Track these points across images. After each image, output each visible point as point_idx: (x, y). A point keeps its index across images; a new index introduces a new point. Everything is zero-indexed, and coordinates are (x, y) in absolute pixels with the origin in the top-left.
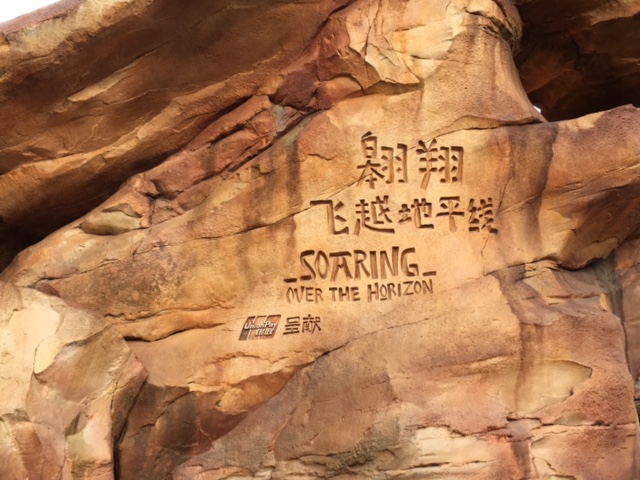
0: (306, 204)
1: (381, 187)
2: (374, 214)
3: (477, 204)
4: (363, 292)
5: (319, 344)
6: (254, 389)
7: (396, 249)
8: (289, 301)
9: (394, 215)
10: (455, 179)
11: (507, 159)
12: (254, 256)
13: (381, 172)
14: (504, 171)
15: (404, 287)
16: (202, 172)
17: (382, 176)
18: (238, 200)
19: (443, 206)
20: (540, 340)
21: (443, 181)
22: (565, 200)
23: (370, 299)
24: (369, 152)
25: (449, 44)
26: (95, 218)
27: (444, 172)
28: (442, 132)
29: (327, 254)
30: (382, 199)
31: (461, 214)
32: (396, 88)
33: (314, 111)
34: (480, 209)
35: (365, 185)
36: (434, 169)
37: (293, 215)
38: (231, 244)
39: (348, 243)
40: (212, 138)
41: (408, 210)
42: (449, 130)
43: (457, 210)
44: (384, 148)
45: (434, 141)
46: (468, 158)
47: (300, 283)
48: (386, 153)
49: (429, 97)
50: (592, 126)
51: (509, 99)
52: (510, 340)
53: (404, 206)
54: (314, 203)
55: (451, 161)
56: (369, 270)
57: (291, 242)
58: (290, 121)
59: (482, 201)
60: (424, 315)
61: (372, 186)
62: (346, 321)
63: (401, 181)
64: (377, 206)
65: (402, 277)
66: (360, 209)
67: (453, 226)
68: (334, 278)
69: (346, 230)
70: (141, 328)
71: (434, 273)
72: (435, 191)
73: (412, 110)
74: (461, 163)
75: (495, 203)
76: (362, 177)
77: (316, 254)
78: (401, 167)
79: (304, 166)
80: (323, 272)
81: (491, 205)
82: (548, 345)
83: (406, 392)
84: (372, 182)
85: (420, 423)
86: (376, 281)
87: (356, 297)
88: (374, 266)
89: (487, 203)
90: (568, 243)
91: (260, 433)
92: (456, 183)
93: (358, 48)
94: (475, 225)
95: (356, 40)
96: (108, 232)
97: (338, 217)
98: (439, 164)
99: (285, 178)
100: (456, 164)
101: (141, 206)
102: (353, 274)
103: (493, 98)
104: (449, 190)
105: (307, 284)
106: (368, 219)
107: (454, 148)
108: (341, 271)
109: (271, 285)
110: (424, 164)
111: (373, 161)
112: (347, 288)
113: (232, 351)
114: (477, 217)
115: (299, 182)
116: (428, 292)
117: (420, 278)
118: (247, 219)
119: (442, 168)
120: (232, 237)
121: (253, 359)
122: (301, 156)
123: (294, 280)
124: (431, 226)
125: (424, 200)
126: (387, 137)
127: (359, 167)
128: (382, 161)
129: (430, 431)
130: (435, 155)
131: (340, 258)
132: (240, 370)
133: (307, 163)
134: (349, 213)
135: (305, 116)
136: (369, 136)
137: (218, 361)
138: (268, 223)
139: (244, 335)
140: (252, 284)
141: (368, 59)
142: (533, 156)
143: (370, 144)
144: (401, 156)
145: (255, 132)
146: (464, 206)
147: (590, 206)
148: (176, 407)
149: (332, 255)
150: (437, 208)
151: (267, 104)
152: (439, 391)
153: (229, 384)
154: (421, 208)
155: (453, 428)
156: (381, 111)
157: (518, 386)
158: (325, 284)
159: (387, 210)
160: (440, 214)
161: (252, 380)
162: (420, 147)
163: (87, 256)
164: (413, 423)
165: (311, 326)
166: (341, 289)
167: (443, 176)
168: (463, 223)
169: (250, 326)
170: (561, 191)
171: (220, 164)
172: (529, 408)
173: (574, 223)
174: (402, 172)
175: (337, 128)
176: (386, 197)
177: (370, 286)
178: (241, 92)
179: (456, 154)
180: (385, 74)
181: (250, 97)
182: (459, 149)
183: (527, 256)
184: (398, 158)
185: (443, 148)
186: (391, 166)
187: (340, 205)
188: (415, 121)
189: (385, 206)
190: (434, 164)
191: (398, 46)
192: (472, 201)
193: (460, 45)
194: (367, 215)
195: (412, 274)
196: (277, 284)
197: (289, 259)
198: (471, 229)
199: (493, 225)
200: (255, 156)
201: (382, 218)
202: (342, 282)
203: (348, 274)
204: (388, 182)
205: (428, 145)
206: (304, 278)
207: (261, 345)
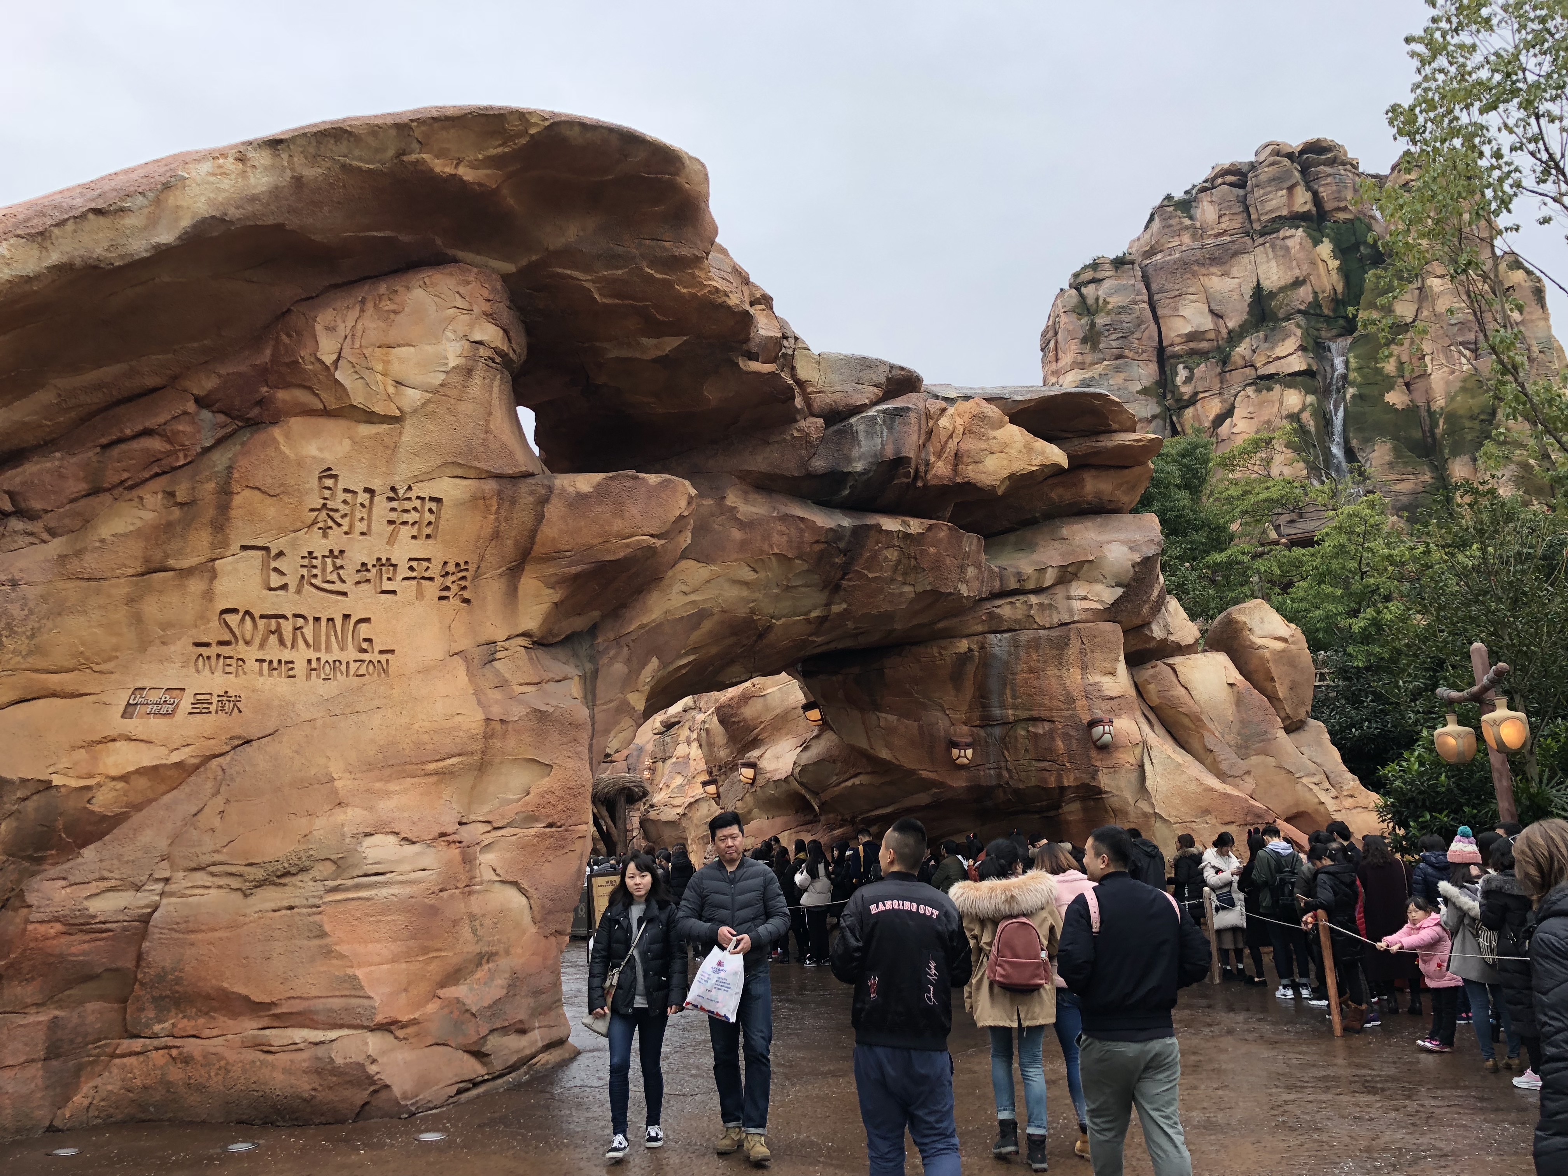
0: (235, 547)
1: (336, 539)
2: (324, 570)
4: (300, 667)
5: (238, 731)
6: (142, 783)
7: (346, 617)
8: (198, 671)
9: (347, 574)
10: (428, 536)
11: (492, 517)
12: (151, 608)
13: (339, 520)
14: (488, 531)
15: (353, 666)
16: (82, 486)
17: (339, 525)
18: (138, 533)
19: (411, 568)
20: (504, 736)
21: (414, 537)
22: (550, 570)
23: (308, 677)
24: (327, 493)
25: (442, 376)
27: (416, 526)
28: (420, 478)
29: (257, 616)
30: (336, 553)
31: (431, 579)
32: (371, 417)
33: (254, 425)
34: (453, 574)
35: (316, 533)
36: (405, 523)
37: (214, 560)
38: (121, 589)
39: (285, 603)
40: (104, 441)
41: (368, 570)
42: (428, 477)
43: (427, 574)
44: (346, 490)
45: (410, 488)
46: (447, 513)
47: (214, 650)
48: (348, 497)
49: (409, 434)
50: (591, 490)
51: (503, 446)
52: (473, 738)
53: (364, 564)
54: (244, 548)
55: (427, 514)
56: (310, 641)
57: (209, 595)
58: (221, 433)
59: (458, 565)
60: (376, 703)
61: (325, 535)
62: (276, 703)
63: (362, 534)
64: (329, 561)
65: (351, 654)
66: (306, 562)
67: (420, 595)
68: (262, 646)
69: (284, 587)
71: (392, 652)
72: (404, 549)
73: (387, 447)
74: (438, 518)
75: (472, 567)
76: (315, 522)
77: (241, 614)
78: (365, 516)
79: (237, 500)
80: (248, 638)
81: (466, 570)
82: (511, 743)
83: (354, 796)
84: (325, 531)
85: (368, 830)
86: (318, 655)
87: (291, 673)
88: (316, 636)
89: (463, 567)
90: (547, 619)
91: (150, 838)
92: (430, 541)
93: (329, 359)
94: (445, 594)
95: (326, 350)
97: (276, 570)
98: (413, 516)
99: (211, 512)
100: (432, 518)
102: (289, 644)
103: (485, 443)
104: (419, 549)
105: (225, 650)
106: (315, 576)
107: (432, 499)
108: (273, 639)
109: (172, 648)
110: (393, 516)
111: (330, 504)
112: (280, 661)
113: (113, 733)
114: (449, 584)
115: (228, 519)
116: (383, 675)
117: (374, 656)
118: (147, 560)
119: (416, 522)
120: (122, 580)
121: (142, 744)
122: (236, 488)
123: (207, 645)
124: (394, 592)
125: (388, 559)
126: (352, 478)
127: (312, 510)
128: (341, 507)
129: (378, 839)
130: (408, 505)
131: (273, 621)
132: (124, 758)
133: (241, 498)
134: (291, 565)
135: (241, 428)
136: (328, 473)
137: (92, 745)
138: (177, 567)
139: (128, 711)
140: (143, 646)
141: (338, 375)
142: (522, 516)
143: (329, 482)
144: (367, 503)
145: (169, 441)
146: (435, 570)
147: (576, 577)
148: (31, 804)
149: (262, 617)
150: (405, 572)
151: (191, 407)
152: (388, 794)
153: (108, 777)
154: (384, 568)
155: (403, 835)
156: (347, 443)
157: (473, 787)
158: (251, 654)
159: (342, 567)
160: (405, 579)
161: (141, 772)
162: (392, 495)
164: (361, 830)
165: (228, 706)
166: (271, 662)
167: (414, 532)
168: (432, 590)
169: (138, 700)
170: (547, 559)
171: (112, 478)
172: (482, 811)
173: (556, 596)
174: (365, 522)
175: (288, 457)
176: (342, 552)
177: (309, 661)
178: (151, 381)
179: (433, 505)
180: (358, 398)
181: (164, 387)
182: (438, 500)
183: (500, 634)
184: (362, 505)
185: (418, 498)
186: (353, 513)
187: (281, 554)
188: (390, 461)
189: (339, 562)
190: (406, 517)
191: (379, 367)
192: (445, 563)
193: (456, 379)
194: (315, 571)
195: (365, 651)
196: (182, 646)
197: (202, 617)
198: (441, 598)
199: (466, 594)
200: (164, 473)
201: (334, 577)
202: (273, 652)
203: (282, 642)
204: (346, 533)
205: (401, 492)
206: (221, 643)
207: (156, 726)
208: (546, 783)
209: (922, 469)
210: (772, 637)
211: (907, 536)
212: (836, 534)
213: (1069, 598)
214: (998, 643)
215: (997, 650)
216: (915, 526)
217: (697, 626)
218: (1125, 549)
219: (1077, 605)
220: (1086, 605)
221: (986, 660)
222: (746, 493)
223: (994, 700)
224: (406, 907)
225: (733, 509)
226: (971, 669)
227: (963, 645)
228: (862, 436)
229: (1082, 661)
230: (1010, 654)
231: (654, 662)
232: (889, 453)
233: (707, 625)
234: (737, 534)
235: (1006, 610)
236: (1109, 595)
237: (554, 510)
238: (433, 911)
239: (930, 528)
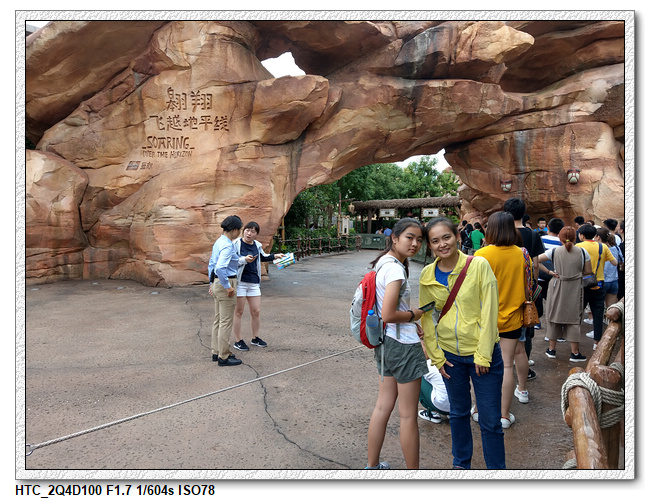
0: (148, 117)
1: (176, 112)
2: (174, 122)
3: (219, 118)
4: (169, 153)
5: (151, 174)
6: (130, 189)
7: (182, 137)
8: (143, 156)
9: (182, 123)
10: (208, 108)
11: (234, 99)
12: (131, 137)
13: (176, 105)
14: (233, 104)
15: (182, 153)
16: (108, 102)
17: (176, 107)
18: (121, 114)
19: (203, 120)
20: (226, 176)
21: (202, 109)
22: (263, 117)
23: (171, 157)
24: (171, 96)
25: (200, 49)
26: (68, 120)
27: (203, 105)
28: (202, 88)
29: (157, 138)
30: (177, 116)
31: (211, 123)
32: (181, 68)
33: (152, 75)
34: (221, 121)
35: (170, 110)
36: (198, 104)
37: (143, 121)
38: (122, 132)
39: (165, 134)
40: (111, 87)
41: (188, 121)
42: (205, 87)
43: (208, 122)
44: (177, 95)
45: (199, 92)
46: (214, 99)
47: (147, 149)
48: (178, 97)
49: (194, 72)
50: (271, 85)
51: (234, 72)
52: (211, 176)
53: (186, 119)
54: (151, 117)
55: (207, 100)
56: (172, 146)
57: (144, 133)
58: (142, 80)
59: (222, 117)
60: (186, 165)
61: (173, 111)
62: (161, 165)
63: (184, 109)
64: (175, 119)
65: (183, 149)
66: (169, 120)
67: (206, 129)
68: (159, 148)
69: (164, 129)
70: (91, 164)
71: (194, 148)
72: (199, 113)
73: (187, 78)
74: (211, 101)
75: (229, 118)
76: (169, 107)
77: (153, 138)
78: (184, 103)
79: (145, 101)
80: (155, 145)
83: (166, 194)
84: (172, 109)
85: (166, 204)
86: (174, 150)
87: (166, 156)
88: (174, 144)
89: (225, 118)
90: (265, 135)
91: (129, 204)
92: (209, 110)
93: (163, 50)
94: (218, 128)
95: (162, 45)
96: (75, 125)
97: (161, 123)
98: (202, 101)
99: (139, 106)
100: (209, 102)
101: (84, 116)
102: (166, 147)
103: (225, 72)
104: (205, 113)
105: (150, 150)
107: (208, 95)
108: (162, 145)
109: (138, 149)
110: (194, 102)
111: (173, 100)
112: (164, 152)
113: (123, 175)
114: (219, 124)
115: (144, 108)
116: (189, 156)
117: (188, 150)
118: (126, 123)
119: (203, 103)
120: (121, 130)
121: (129, 178)
122: (144, 97)
123: (145, 148)
124: (197, 128)
125: (194, 117)
126: (178, 90)
127: (167, 103)
128: (176, 100)
129: (169, 207)
130: (199, 98)
131: (162, 140)
132: (125, 182)
134: (165, 122)
135: (148, 77)
136: (170, 89)
137: (118, 178)
138: (134, 124)
139: (128, 168)
140: (131, 149)
141: (168, 55)
142: (246, 97)
143: (171, 93)
144: (184, 98)
145: (128, 85)
146: (212, 119)
148: (100, 194)
149: (159, 138)
150: (200, 121)
151: (132, 72)
153: (120, 187)
154: (192, 120)
155: (177, 206)
156: (175, 78)
158: (156, 150)
159: (179, 121)
160: (201, 123)
161: (128, 185)
162: (192, 95)
163: (66, 135)
164: (163, 204)
165: (150, 166)
166: (161, 153)
167: (203, 107)
168: (211, 127)
169: (130, 165)
170: (259, 113)
171: (115, 98)
172: (220, 200)
173: (268, 126)
174: (184, 105)
175: (157, 85)
177: (171, 152)
178: (123, 66)
179: (209, 97)
180: (176, 62)
181: (127, 67)
182: (210, 95)
185: (202, 95)
186: (180, 102)
187: (161, 118)
188: (189, 83)
189: (178, 119)
190: (199, 102)
191: (180, 50)
192: (217, 117)
193: (206, 49)
194: (172, 123)
195: (186, 148)
196: (140, 149)
197: (143, 139)
198: (215, 130)
199: (227, 128)
200: (129, 95)
201: (177, 124)
202: (162, 150)
203: (164, 147)
204: (179, 109)
205: (195, 93)
206: (149, 147)
207: (131, 173)
208: (250, 193)
209: (453, 56)
210: (392, 139)
211: (444, 89)
213: (568, 111)
214: (520, 136)
215: (520, 139)
216: (449, 83)
217: (353, 135)
218: (605, 82)
219: (572, 114)
220: (579, 114)
221: (514, 144)
222: (371, 77)
223: (520, 162)
224: (176, 228)
225: (362, 86)
226: (507, 148)
227: (501, 137)
229: (572, 142)
230: (527, 140)
231: (335, 150)
232: (431, 51)
233: (358, 135)
234: (364, 96)
235: (526, 120)
236: (591, 107)
237: (258, 94)
239: (456, 84)
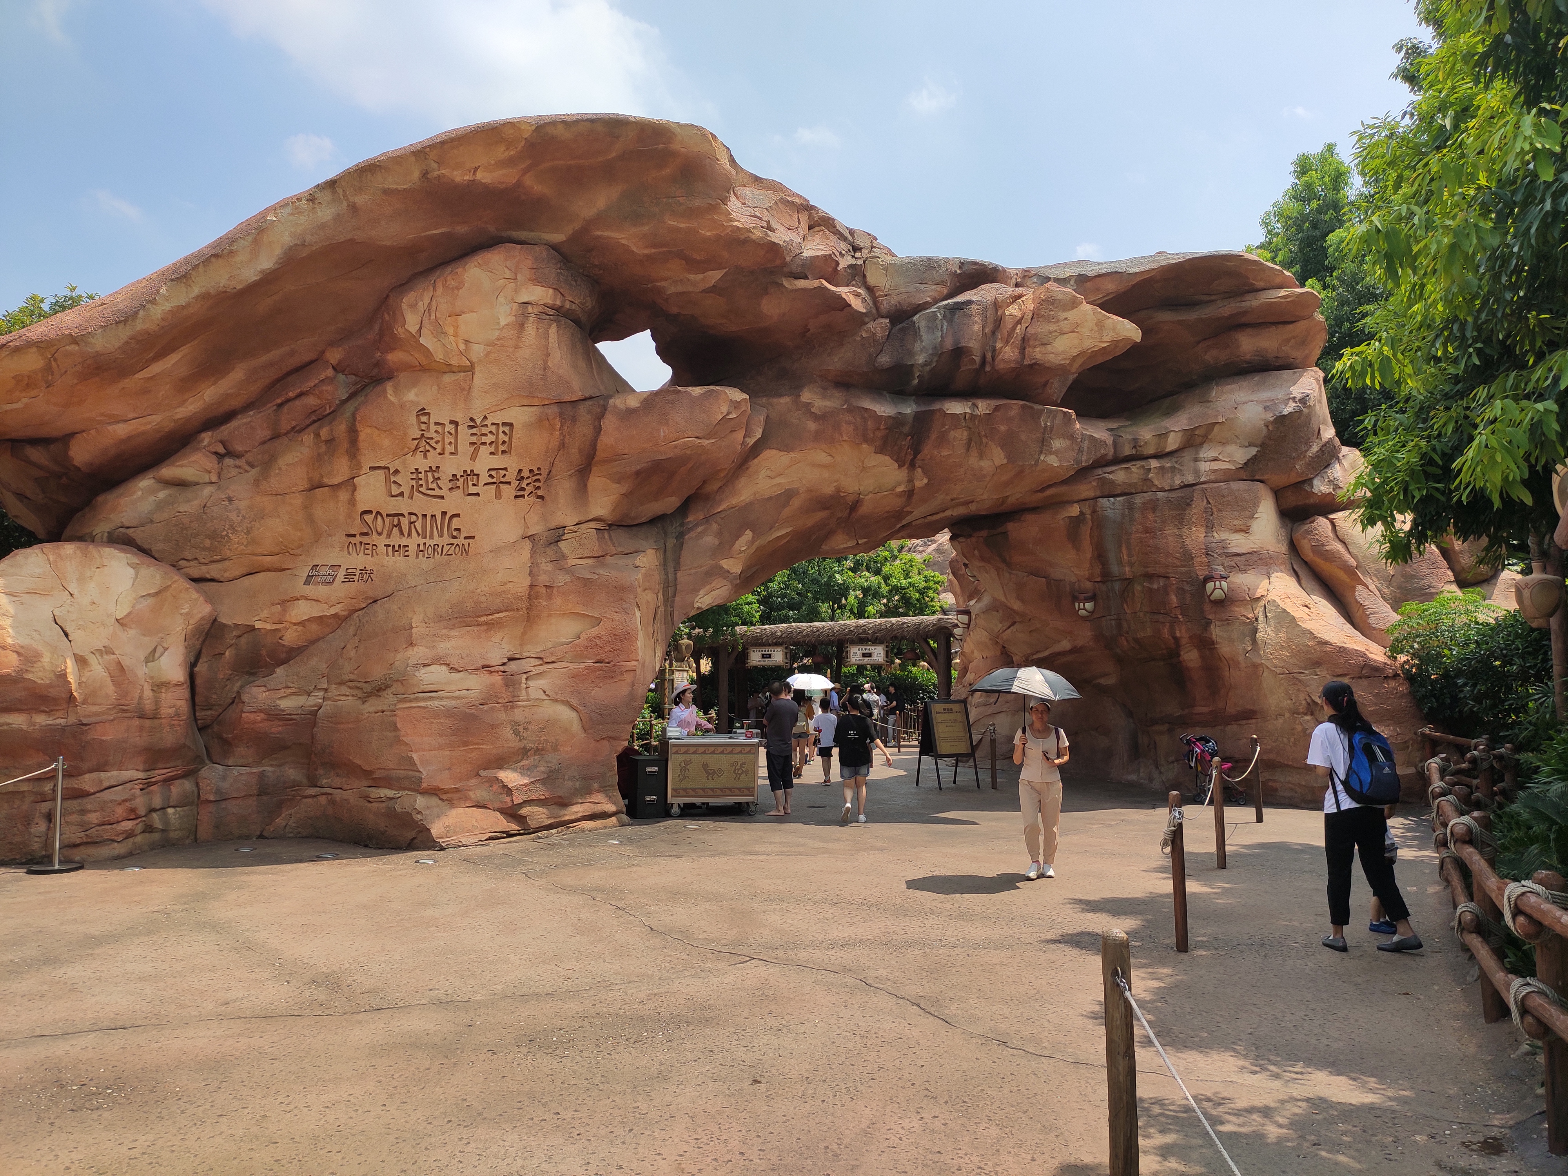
0: (366, 469)
1: (433, 459)
2: (427, 481)
3: (526, 473)
4: (413, 549)
5: (370, 593)
6: (314, 627)
7: (444, 513)
8: (349, 553)
9: (445, 484)
10: (504, 452)
11: (558, 433)
12: (318, 512)
13: (434, 445)
14: (555, 443)
15: (446, 548)
16: (268, 433)
17: (435, 449)
18: (302, 463)
19: (491, 476)
20: (549, 597)
21: (491, 453)
22: (614, 469)
23: (417, 557)
24: (423, 427)
25: (497, 333)
26: (167, 471)
27: (494, 445)
28: (493, 409)
29: (384, 515)
30: (434, 469)
31: (509, 483)
32: (449, 369)
33: (373, 383)
34: (528, 478)
35: (419, 455)
36: (484, 443)
37: (354, 478)
38: (297, 501)
39: (403, 506)
40: (279, 401)
41: (458, 480)
42: (499, 408)
43: (503, 480)
44: (437, 424)
45: (485, 417)
46: (517, 433)
47: (359, 539)
48: (439, 428)
49: (479, 379)
50: (638, 405)
52: (519, 598)
53: (454, 475)
54: (373, 468)
55: (501, 435)
56: (420, 532)
57: (352, 502)
58: (352, 390)
59: (531, 471)
60: (458, 574)
61: (425, 457)
62: (395, 574)
63: (452, 453)
64: (430, 474)
65: (446, 539)
66: (414, 476)
67: (498, 496)
68: (389, 536)
69: (401, 494)
70: (213, 571)
71: (473, 537)
72: (485, 462)
73: (463, 389)
74: (511, 438)
75: (544, 472)
76: (417, 448)
77: (374, 514)
78: (453, 441)
79: (362, 436)
80: (379, 530)
81: (540, 474)
82: (558, 601)
83: (423, 638)
84: (425, 453)
85: (426, 662)
86: (424, 541)
87: (406, 554)
88: (424, 527)
89: (536, 472)
90: (618, 505)
91: (316, 662)
92: (505, 455)
93: (413, 329)
94: (522, 493)
95: (412, 322)
96: (181, 484)
97: (395, 482)
98: (490, 438)
99: (346, 445)
100: (506, 439)
101: (211, 463)
102: (406, 534)
103: (544, 378)
104: (497, 462)
105: (365, 539)
106: (421, 485)
107: (504, 424)
108: (395, 530)
109: (334, 538)
110: (474, 439)
111: (427, 434)
112: (400, 546)
113: (297, 594)
114: (524, 485)
115: (358, 450)
116: (464, 554)
117: (461, 541)
118: (310, 479)
119: (492, 442)
120: (297, 495)
121: (314, 602)
122: (359, 427)
123: (354, 536)
124: (478, 494)
125: (472, 471)
126: (441, 413)
127: (414, 439)
128: (434, 435)
129: (433, 668)
130: (485, 430)
131: (396, 519)
132: (302, 611)
133: (365, 433)
134: (405, 480)
135: (369, 384)
136: (422, 412)
137: (283, 603)
138: (330, 484)
139: (308, 581)
140: (318, 537)
141: (422, 340)
142: (583, 429)
143: (424, 419)
144: (453, 431)
145: (319, 397)
146: (511, 476)
147: (638, 473)
148: (243, 640)
149: (388, 515)
150: (484, 478)
151: (330, 372)
152: (449, 637)
153: (291, 623)
154: (469, 478)
155: (452, 666)
156: (435, 387)
157: (524, 633)
158: (381, 541)
159: (439, 478)
160: (485, 484)
161: (312, 620)
162: (471, 424)
163: (160, 506)
164: (420, 662)
165: (366, 577)
166: (394, 546)
167: (492, 449)
168: (508, 491)
169: (314, 573)
170: (607, 461)
171: (285, 426)
172: (531, 650)
173: (624, 488)
174: (453, 445)
175: (393, 403)
176: (438, 467)
177: (419, 545)
178: (307, 357)
179: (507, 429)
180: (439, 357)
181: (317, 360)
182: (511, 425)
183: (570, 519)
184: (451, 434)
185: (493, 424)
186: (443, 439)
187: (397, 472)
188: (467, 399)
189: (436, 475)
190: (484, 439)
191: (451, 331)
192: (520, 471)
193: (509, 333)
194: (421, 482)
195: (455, 537)
196: (339, 538)
197: (349, 516)
198: (517, 497)
199: (539, 493)
200: (319, 420)
201: (434, 486)
203: (402, 533)
204: (440, 454)
205: (478, 421)
206: (363, 534)
207: (321, 591)
208: (595, 631)
209: (989, 356)
210: (864, 510)
211: (973, 417)
212: (897, 421)
213: (1196, 460)
214: (1110, 507)
215: (1109, 513)
216: (983, 407)
217: (787, 504)
218: (1260, 409)
219: (1204, 467)
220: (1216, 466)
221: (1099, 523)
222: (825, 389)
223: (1112, 557)
224: (449, 713)
225: (808, 405)
226: (1085, 531)
227: (1074, 510)
228: (923, 332)
229: (1207, 520)
230: (1123, 515)
231: (748, 534)
232: (949, 345)
233: (796, 503)
234: (812, 426)
235: (1119, 475)
236: (1239, 455)
237: (609, 423)
238: (473, 718)
239: (997, 409)
